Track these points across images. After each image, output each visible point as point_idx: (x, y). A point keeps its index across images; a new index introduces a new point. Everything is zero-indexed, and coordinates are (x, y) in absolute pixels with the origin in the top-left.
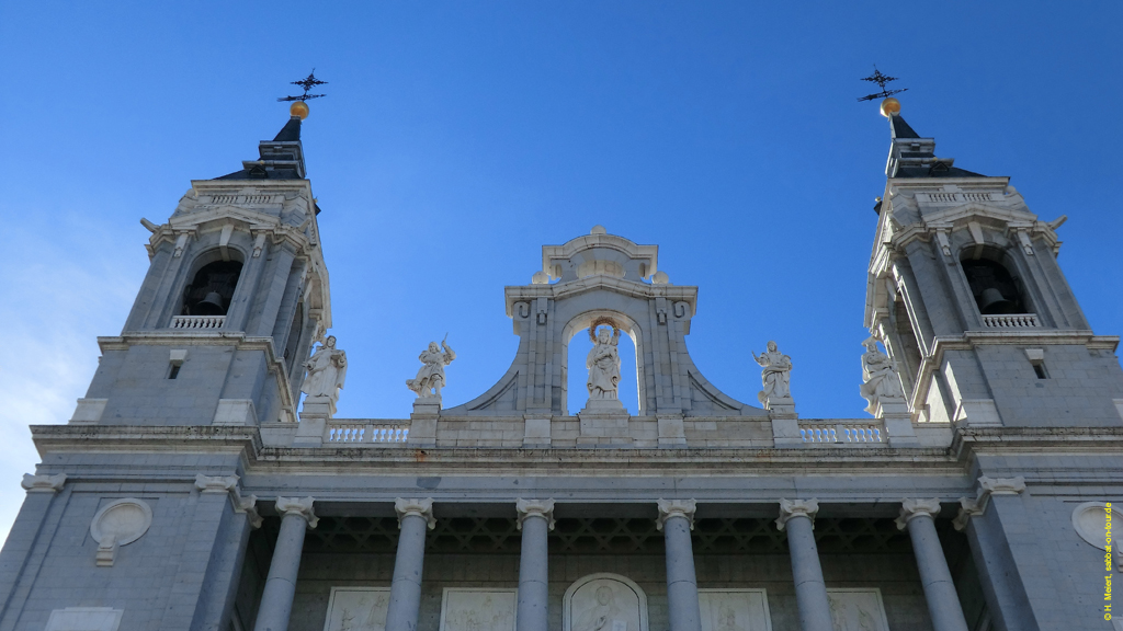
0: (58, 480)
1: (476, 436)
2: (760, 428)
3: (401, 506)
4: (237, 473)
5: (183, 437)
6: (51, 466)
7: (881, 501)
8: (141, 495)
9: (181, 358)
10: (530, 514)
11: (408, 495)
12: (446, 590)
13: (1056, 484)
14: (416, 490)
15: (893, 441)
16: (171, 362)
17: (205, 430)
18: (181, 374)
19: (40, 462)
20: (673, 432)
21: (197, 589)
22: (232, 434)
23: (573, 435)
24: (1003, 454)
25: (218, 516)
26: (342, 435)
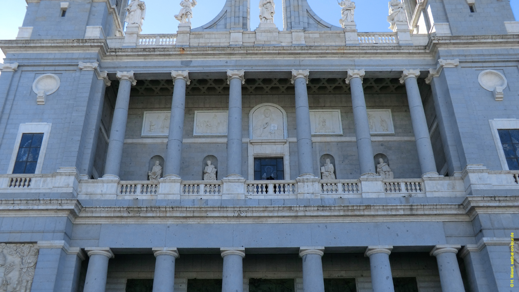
0: (14, 65)
1: (207, 41)
2: (339, 36)
3: (174, 74)
4: (98, 61)
5: (71, 44)
6: (10, 59)
7: (393, 70)
8: (54, 72)
9: (66, 6)
10: (233, 77)
11: (177, 69)
12: (196, 112)
13: (473, 62)
14: (181, 67)
15: (401, 42)
16: (62, 9)
17: (81, 41)
18: (67, 14)
19: (5, 57)
20: (299, 38)
21: (84, 113)
22: (94, 42)
23: (253, 40)
24: (451, 49)
25: (91, 81)
26: (145, 42)
